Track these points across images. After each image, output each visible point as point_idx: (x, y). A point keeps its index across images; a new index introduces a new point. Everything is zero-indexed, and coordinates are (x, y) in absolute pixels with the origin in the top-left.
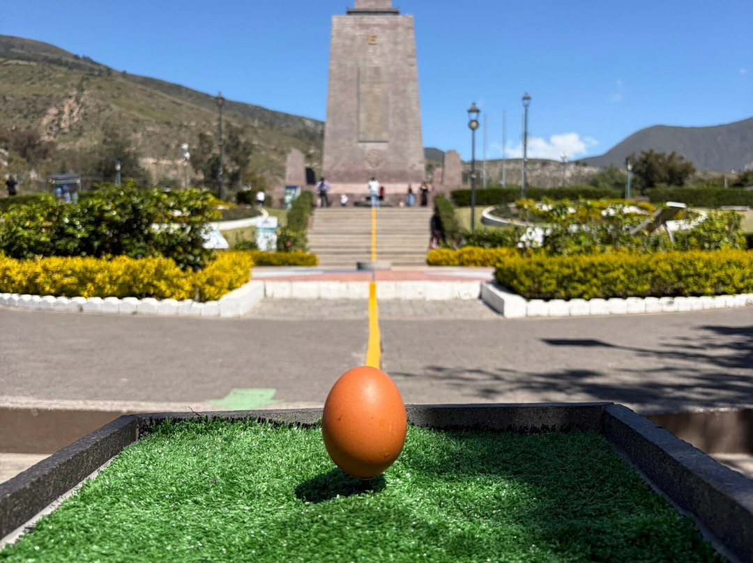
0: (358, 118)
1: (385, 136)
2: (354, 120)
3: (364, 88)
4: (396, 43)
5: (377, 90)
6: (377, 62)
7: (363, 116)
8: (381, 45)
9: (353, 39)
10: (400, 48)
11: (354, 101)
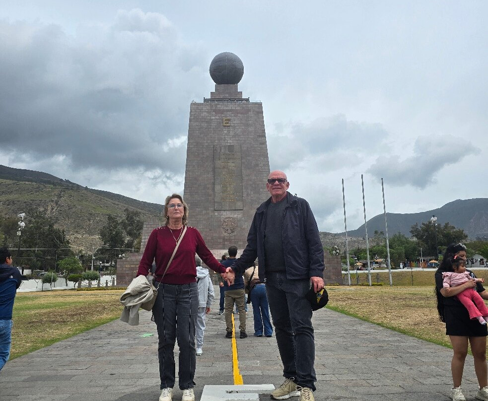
0: (213, 189)
1: (239, 205)
2: (211, 192)
3: (219, 163)
4: (248, 125)
5: (231, 165)
6: (230, 142)
7: (218, 188)
8: (234, 127)
9: (209, 122)
10: (251, 129)
11: (210, 175)
